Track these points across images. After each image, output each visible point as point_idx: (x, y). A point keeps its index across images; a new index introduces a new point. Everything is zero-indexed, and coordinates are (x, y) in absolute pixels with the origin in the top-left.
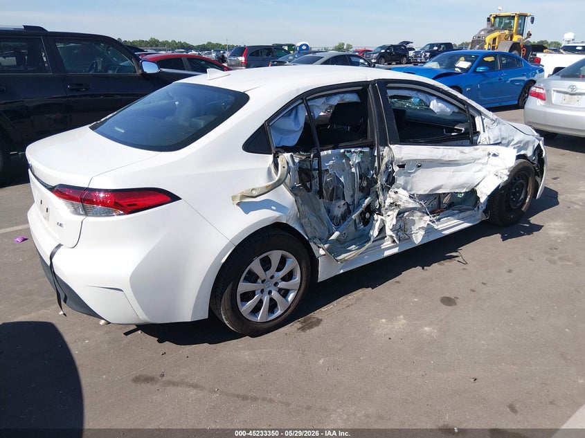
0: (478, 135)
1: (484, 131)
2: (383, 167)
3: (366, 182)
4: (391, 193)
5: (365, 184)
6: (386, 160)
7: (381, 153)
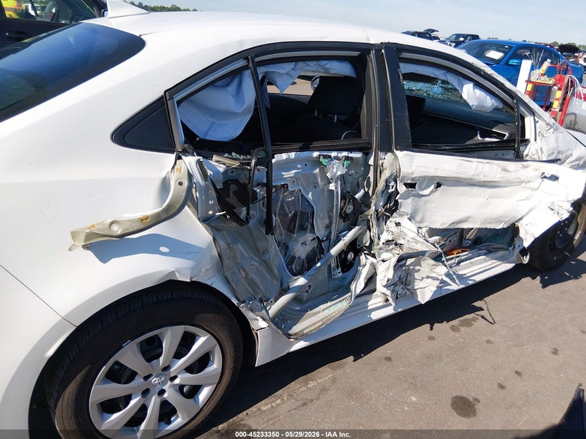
0: (526, 145)
1: (535, 140)
2: (381, 185)
3: (351, 207)
4: (390, 224)
5: (350, 209)
6: (386, 174)
7: (381, 162)
